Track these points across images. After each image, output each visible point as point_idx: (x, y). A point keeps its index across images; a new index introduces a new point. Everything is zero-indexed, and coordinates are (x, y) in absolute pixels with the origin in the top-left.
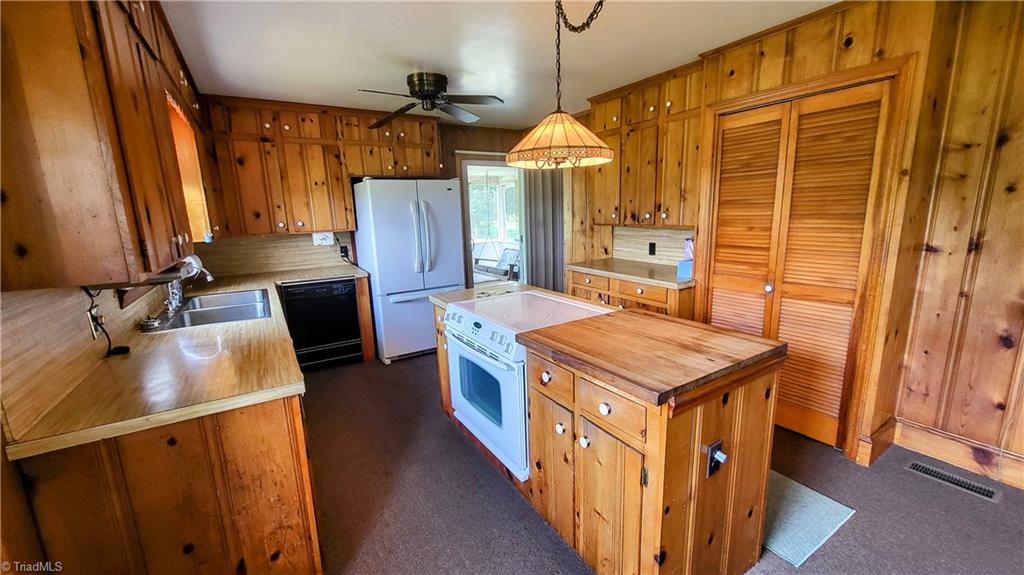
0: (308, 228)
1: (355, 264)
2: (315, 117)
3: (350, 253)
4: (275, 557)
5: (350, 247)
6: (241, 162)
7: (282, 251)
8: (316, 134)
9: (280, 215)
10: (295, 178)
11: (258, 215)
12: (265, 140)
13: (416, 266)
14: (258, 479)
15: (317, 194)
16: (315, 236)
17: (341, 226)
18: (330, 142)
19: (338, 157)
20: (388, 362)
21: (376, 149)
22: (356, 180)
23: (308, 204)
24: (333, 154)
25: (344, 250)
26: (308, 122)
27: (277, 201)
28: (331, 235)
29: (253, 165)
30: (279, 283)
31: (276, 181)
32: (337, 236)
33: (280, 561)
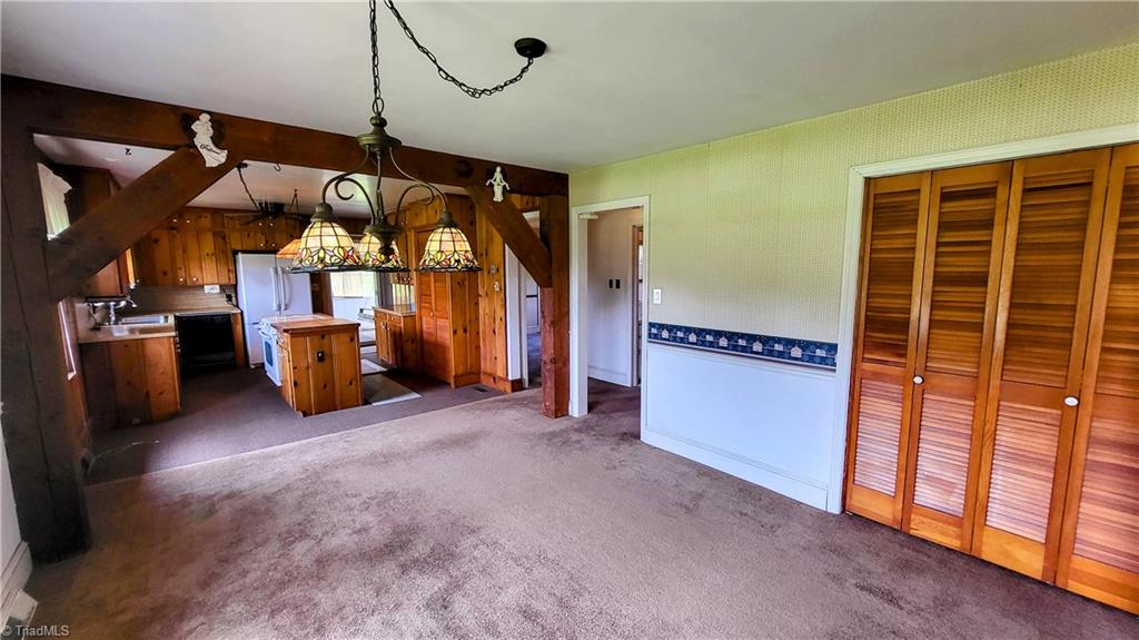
0: (200, 282)
1: (237, 306)
2: (209, 215)
3: (234, 299)
4: (161, 393)
5: (233, 295)
6: (156, 241)
7: (182, 297)
8: (209, 225)
9: (182, 273)
10: (193, 250)
11: (165, 273)
12: (173, 229)
13: (275, 307)
14: (156, 364)
15: (208, 261)
16: (206, 287)
17: (225, 281)
18: (218, 229)
19: (224, 238)
20: (253, 367)
21: (252, 234)
22: (235, 253)
23: (201, 267)
24: (220, 236)
25: (229, 298)
26: (203, 219)
27: (179, 265)
28: (218, 287)
29: (164, 243)
30: (177, 314)
31: (179, 253)
32: (223, 288)
33: (164, 396)
